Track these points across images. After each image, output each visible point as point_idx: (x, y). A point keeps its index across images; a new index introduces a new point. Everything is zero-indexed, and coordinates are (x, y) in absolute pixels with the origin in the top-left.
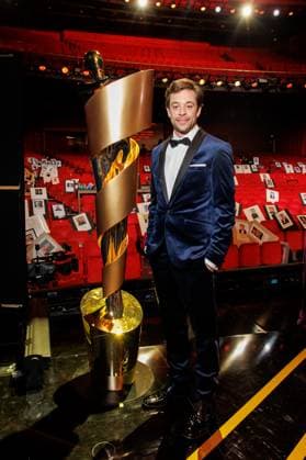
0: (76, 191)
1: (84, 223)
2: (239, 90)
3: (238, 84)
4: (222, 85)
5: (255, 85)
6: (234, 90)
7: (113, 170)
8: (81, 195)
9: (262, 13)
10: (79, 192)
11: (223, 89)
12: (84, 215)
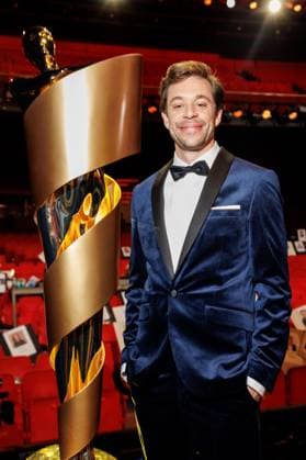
0: (9, 292)
1: (22, 342)
2: (270, 124)
3: (267, 114)
4: (242, 118)
5: (293, 116)
6: (261, 124)
7: (74, 226)
8: (18, 297)
9: (298, 8)
10: (15, 293)
11: (243, 123)
12: (23, 329)
